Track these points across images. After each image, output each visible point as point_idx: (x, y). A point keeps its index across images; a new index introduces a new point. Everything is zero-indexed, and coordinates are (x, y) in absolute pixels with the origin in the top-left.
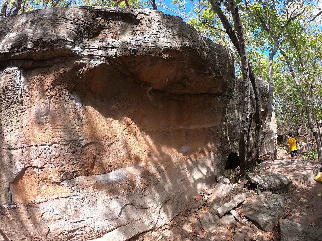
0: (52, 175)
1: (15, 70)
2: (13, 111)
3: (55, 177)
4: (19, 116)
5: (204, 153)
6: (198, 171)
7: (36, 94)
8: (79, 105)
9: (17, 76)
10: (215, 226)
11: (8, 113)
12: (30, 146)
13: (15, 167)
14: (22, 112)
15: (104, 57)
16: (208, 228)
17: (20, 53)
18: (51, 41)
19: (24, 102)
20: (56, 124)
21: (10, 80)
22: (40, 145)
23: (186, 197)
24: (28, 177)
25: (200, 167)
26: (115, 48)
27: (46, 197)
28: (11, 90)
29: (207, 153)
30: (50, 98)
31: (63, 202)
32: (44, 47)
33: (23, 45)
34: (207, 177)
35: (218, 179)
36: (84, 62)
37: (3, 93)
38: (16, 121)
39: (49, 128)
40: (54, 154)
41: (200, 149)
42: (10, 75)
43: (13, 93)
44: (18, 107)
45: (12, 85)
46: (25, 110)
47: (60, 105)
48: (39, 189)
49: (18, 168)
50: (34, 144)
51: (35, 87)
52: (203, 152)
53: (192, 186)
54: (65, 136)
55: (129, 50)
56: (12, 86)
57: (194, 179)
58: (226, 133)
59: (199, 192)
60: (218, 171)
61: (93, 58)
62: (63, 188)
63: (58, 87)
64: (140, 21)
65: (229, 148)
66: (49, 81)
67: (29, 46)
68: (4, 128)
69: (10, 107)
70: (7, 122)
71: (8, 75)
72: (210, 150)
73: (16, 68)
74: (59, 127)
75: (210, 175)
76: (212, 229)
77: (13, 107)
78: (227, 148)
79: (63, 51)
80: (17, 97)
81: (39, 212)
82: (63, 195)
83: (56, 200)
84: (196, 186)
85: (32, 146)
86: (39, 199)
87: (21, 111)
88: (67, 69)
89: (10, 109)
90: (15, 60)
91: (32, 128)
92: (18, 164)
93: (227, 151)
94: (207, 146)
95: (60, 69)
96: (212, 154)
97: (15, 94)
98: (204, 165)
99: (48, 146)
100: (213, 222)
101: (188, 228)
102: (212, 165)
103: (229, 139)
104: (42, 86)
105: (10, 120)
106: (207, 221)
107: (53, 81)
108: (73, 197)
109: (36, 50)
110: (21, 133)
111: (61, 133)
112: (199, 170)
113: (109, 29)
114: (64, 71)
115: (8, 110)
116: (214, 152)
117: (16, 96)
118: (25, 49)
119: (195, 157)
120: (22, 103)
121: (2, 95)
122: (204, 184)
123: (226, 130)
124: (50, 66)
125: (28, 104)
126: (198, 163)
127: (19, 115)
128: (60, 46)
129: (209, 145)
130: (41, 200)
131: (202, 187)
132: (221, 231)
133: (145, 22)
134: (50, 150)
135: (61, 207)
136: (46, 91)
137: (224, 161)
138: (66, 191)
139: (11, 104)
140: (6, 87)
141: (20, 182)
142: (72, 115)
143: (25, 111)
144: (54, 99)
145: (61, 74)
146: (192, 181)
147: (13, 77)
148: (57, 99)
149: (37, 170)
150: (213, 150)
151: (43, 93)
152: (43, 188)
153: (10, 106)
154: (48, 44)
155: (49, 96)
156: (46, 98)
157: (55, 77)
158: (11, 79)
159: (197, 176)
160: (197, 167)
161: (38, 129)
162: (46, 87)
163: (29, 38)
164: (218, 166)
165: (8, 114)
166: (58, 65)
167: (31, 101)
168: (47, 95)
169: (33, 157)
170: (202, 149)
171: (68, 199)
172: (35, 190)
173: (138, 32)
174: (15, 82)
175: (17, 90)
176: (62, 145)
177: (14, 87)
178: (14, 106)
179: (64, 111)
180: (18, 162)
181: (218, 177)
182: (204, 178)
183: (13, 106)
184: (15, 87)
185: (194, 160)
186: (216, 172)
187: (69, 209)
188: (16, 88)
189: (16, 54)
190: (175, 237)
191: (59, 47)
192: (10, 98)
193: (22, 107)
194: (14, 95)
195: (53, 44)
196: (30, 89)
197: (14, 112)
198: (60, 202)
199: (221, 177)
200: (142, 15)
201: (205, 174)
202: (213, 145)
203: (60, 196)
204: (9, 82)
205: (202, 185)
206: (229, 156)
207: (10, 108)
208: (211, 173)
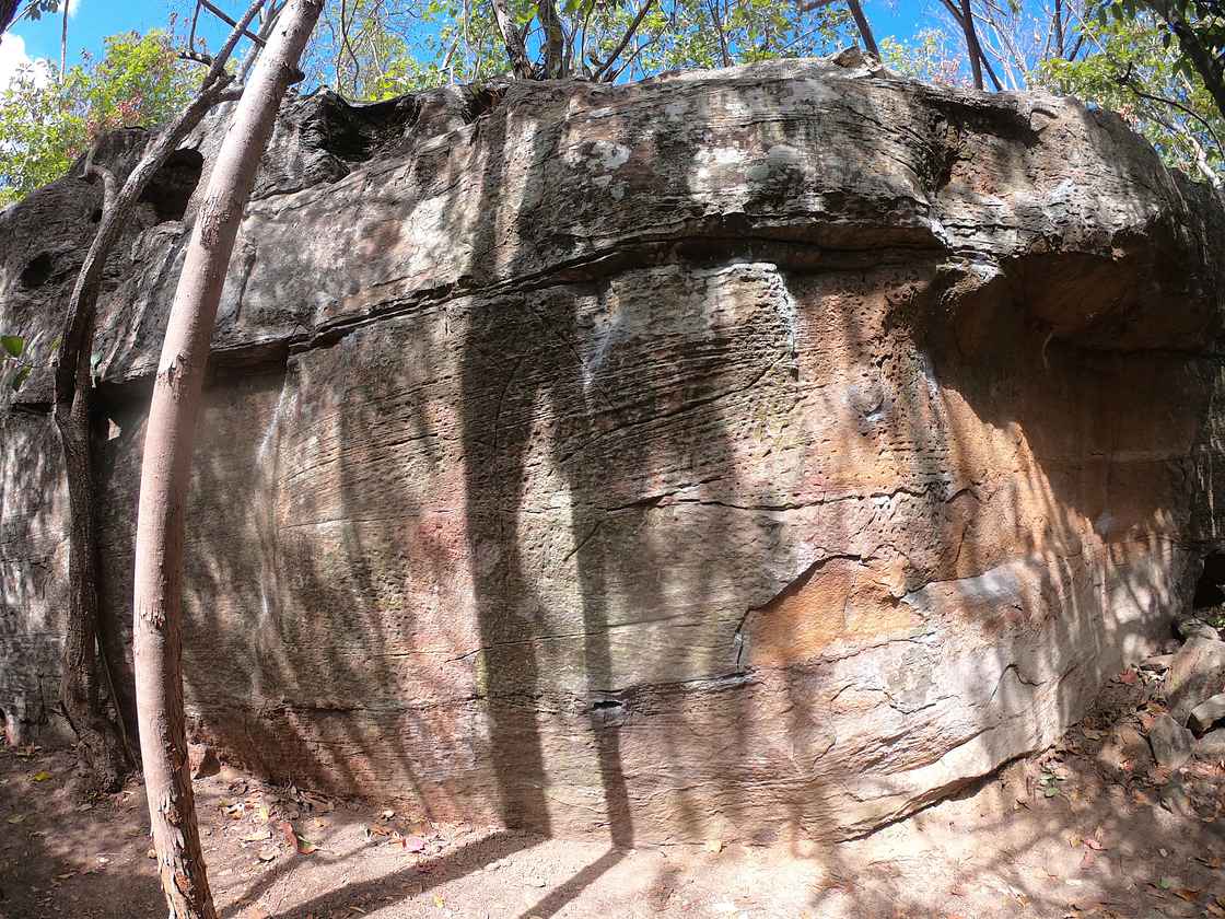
0: (889, 577)
1: (767, 271)
2: (769, 394)
3: (895, 584)
4: (788, 411)
5: (1147, 542)
6: (1128, 596)
7: (838, 347)
8: (934, 388)
9: (779, 291)
10: (1186, 758)
11: (751, 400)
12: (844, 498)
13: (790, 561)
14: (797, 400)
15: (995, 254)
16: (1168, 761)
17: (785, 223)
18: (880, 199)
19: (800, 369)
20: (900, 439)
21: (760, 301)
22: (872, 496)
23: (1099, 673)
24: (816, 587)
25: (1133, 584)
26: (1013, 228)
27: (859, 642)
28: (764, 334)
29: (1153, 542)
30: (880, 364)
31: (899, 651)
32: (861, 214)
33: (789, 198)
34: (1151, 617)
35: (1183, 627)
36: (959, 267)
37: (736, 339)
38: (779, 425)
39: (886, 446)
40: (899, 519)
41: (1135, 527)
42: (755, 285)
43: (772, 340)
44: (785, 384)
45: (768, 316)
46: (804, 393)
47: (900, 385)
48: (842, 621)
49: (799, 562)
50: (855, 492)
51: (832, 328)
52: (1142, 538)
53: (1111, 640)
54: (921, 470)
55: (1046, 238)
56: (768, 321)
57: (1117, 621)
58: (1206, 483)
59: (1128, 663)
60: (1178, 603)
61: (974, 256)
62: (901, 615)
63: (894, 332)
64: (1041, 137)
65: (1210, 534)
66: (874, 312)
67: (815, 204)
68: (736, 445)
69: (758, 383)
70: (746, 428)
71: (746, 286)
72: (1162, 534)
73: (772, 267)
74: (906, 445)
75: (1157, 613)
76: (1178, 763)
77: (769, 384)
78: (1206, 532)
79: (912, 233)
80: (782, 355)
81: (828, 689)
82: (900, 633)
83: (881, 649)
84: (1122, 645)
85: (850, 497)
86: (839, 648)
87: (793, 395)
88: (921, 285)
89: (757, 390)
90: (764, 239)
91: (846, 446)
92: (801, 551)
93: (1202, 542)
94: (1155, 521)
95: (900, 282)
96: (1166, 546)
97: (777, 344)
98: (1144, 580)
99: (887, 498)
100: (1181, 743)
101: (1113, 757)
102: (1166, 584)
103: (1211, 503)
104: (852, 327)
105: (758, 421)
106: (1169, 740)
107: (887, 317)
108: (922, 640)
109: (836, 218)
110: (810, 460)
111: (911, 461)
112: (1131, 595)
113: (969, 160)
114: (912, 288)
115: (752, 393)
116: (1172, 542)
117: (779, 351)
118: (804, 213)
119: (1125, 551)
120: (795, 373)
121: (732, 345)
122: (1143, 641)
123: (1206, 472)
124: (865, 271)
125: (814, 377)
126: (1131, 570)
127: (787, 407)
128: (905, 216)
129: (1159, 517)
130: (843, 652)
131: (1136, 647)
132: (1201, 771)
133: (1051, 142)
134: (892, 510)
135: (890, 668)
136: (869, 343)
137: (1194, 574)
138: (908, 621)
139: (763, 374)
140: (749, 321)
141: (787, 604)
142: (926, 415)
143: (805, 397)
144: (887, 367)
145: (905, 296)
146: (1110, 624)
147: (766, 293)
148: (894, 367)
149: (854, 566)
150: (1170, 536)
151: (857, 350)
152: (853, 618)
153: (758, 379)
154: (874, 209)
155: (878, 359)
156: (872, 365)
157: (891, 304)
158: (762, 299)
159: (1125, 611)
160: (1127, 582)
161: (864, 451)
162: (868, 333)
163: (806, 178)
164: (1179, 587)
165: (752, 405)
166: (894, 271)
167: (824, 369)
168: (872, 356)
169: (853, 530)
170: (1141, 529)
171: (911, 645)
172: (833, 622)
173: (1042, 174)
174: (775, 308)
175: (783, 332)
176: (914, 494)
177: (774, 324)
178: (773, 380)
179: (909, 402)
180: (803, 545)
181: (1183, 621)
182: (1144, 621)
183: (768, 380)
184: (777, 323)
185: (1120, 559)
186: (1175, 605)
187: (909, 673)
188: (779, 327)
189: (771, 223)
190: (1081, 781)
191: (902, 220)
192: (761, 356)
193: (795, 384)
194: (773, 347)
195: (887, 210)
196: (818, 333)
197: (773, 399)
198: (890, 653)
199: (1193, 621)
200: (1042, 116)
201: (1146, 608)
202: (1170, 516)
203: (893, 636)
204: (758, 309)
205: (1137, 641)
206: (1207, 559)
207: (757, 387)
208: (1163, 609)
